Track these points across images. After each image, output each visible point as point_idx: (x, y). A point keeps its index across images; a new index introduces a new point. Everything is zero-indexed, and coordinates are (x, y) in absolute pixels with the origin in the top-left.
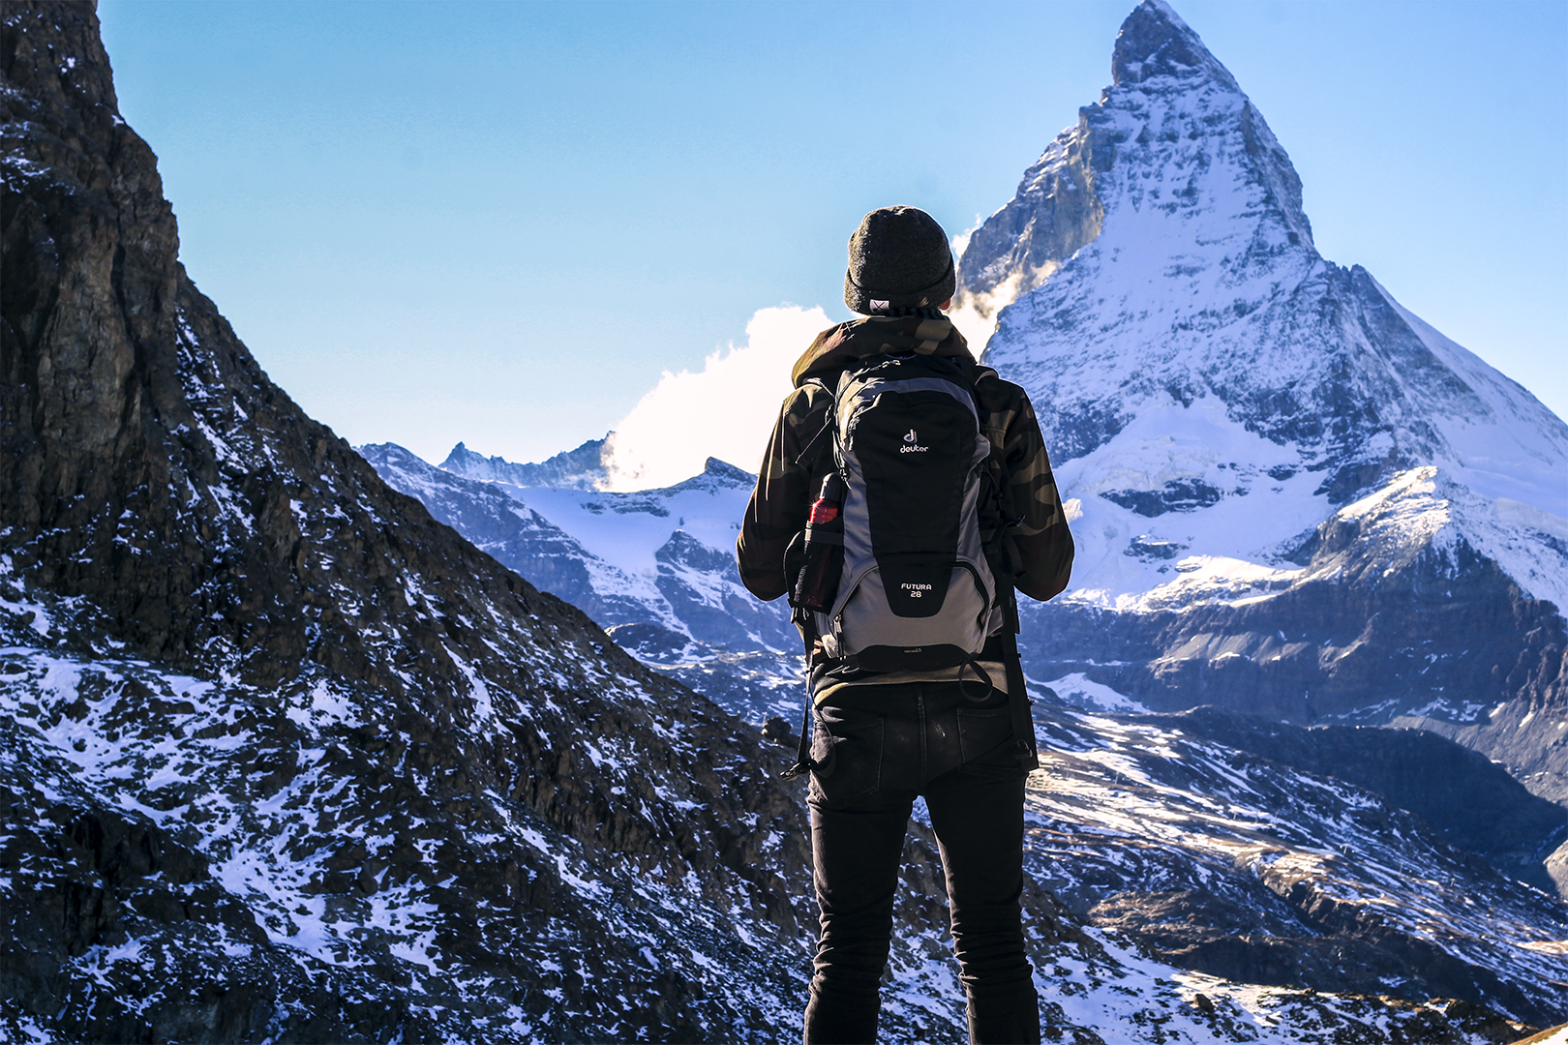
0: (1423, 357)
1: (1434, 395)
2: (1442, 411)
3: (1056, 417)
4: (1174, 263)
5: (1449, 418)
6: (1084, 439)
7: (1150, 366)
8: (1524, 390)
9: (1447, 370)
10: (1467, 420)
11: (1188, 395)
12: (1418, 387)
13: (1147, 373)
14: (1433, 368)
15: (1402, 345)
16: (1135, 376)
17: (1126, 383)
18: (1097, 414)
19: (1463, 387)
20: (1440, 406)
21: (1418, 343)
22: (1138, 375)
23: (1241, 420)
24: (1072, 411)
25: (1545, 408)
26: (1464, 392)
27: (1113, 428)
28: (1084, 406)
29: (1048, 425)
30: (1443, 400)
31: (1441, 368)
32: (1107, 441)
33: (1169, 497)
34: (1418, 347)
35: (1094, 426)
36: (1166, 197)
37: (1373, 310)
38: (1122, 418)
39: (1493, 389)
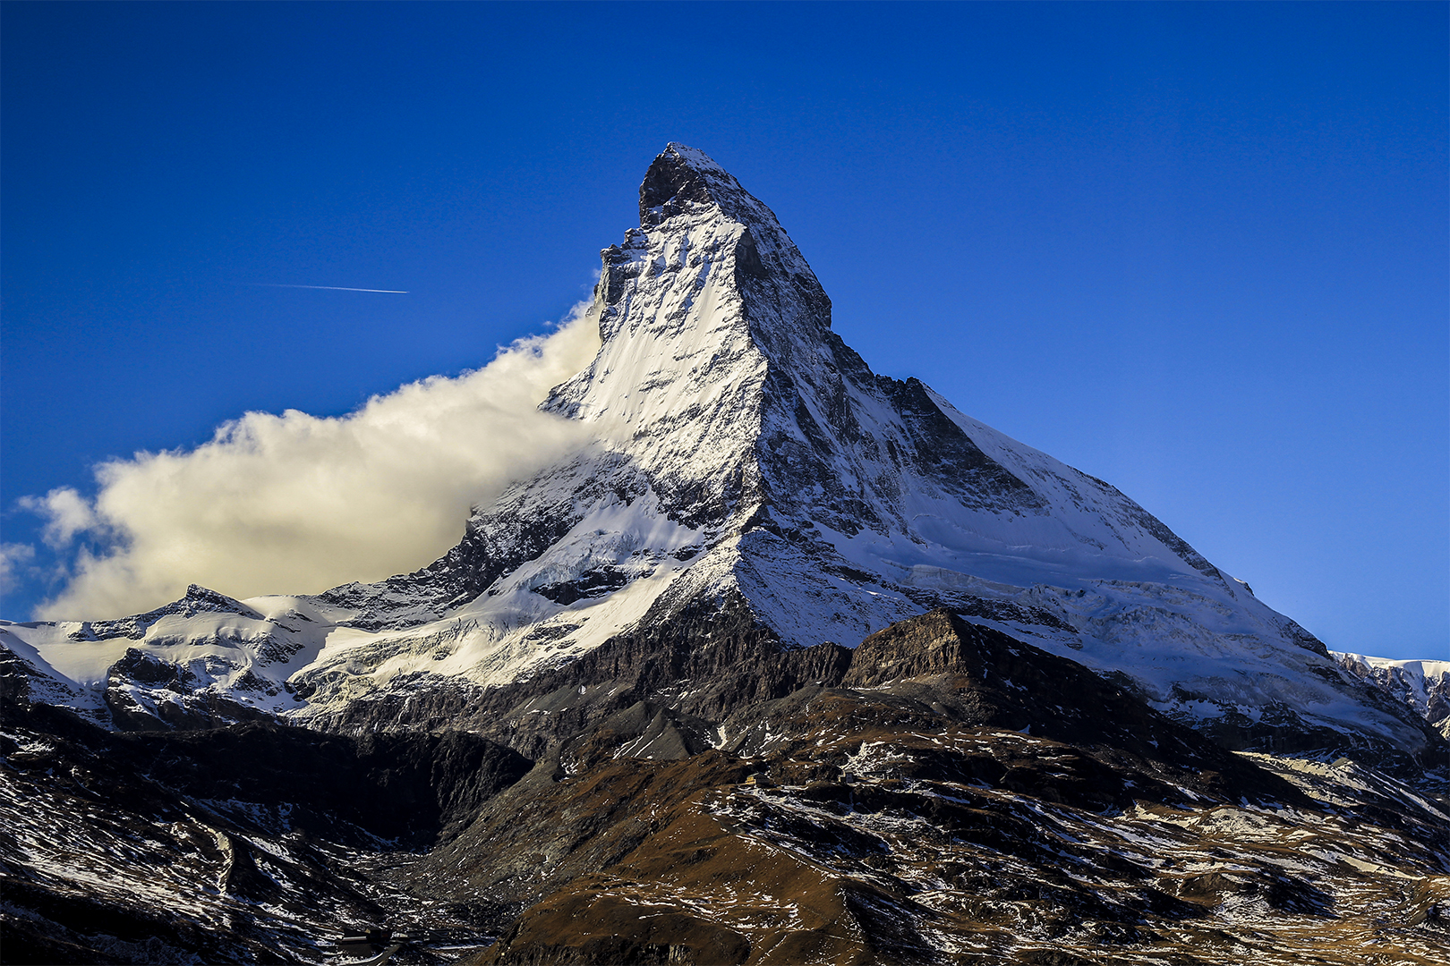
0: (976, 458)
1: (984, 491)
2: (991, 505)
3: (518, 525)
4: (649, 378)
5: (996, 513)
6: (537, 542)
7: (605, 472)
8: (1106, 485)
9: (1000, 468)
10: (1017, 513)
11: (631, 494)
12: (967, 486)
13: (602, 479)
14: (986, 467)
15: (953, 449)
16: (591, 481)
17: (581, 488)
18: (549, 518)
19: (1018, 483)
20: (988, 501)
21: (970, 445)
22: (593, 481)
23: (666, 511)
24: (530, 519)
25: (1128, 500)
26: (1018, 488)
27: (562, 530)
28: (540, 513)
29: (512, 534)
30: (992, 496)
31: (993, 467)
32: (555, 542)
33: (584, 585)
34: (970, 449)
35: (546, 529)
36: (661, 321)
37: (926, 418)
38: (570, 520)
39: (1058, 485)
